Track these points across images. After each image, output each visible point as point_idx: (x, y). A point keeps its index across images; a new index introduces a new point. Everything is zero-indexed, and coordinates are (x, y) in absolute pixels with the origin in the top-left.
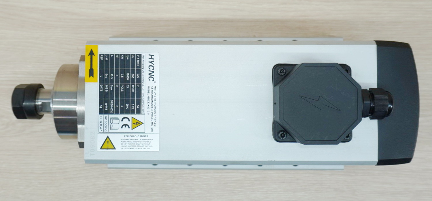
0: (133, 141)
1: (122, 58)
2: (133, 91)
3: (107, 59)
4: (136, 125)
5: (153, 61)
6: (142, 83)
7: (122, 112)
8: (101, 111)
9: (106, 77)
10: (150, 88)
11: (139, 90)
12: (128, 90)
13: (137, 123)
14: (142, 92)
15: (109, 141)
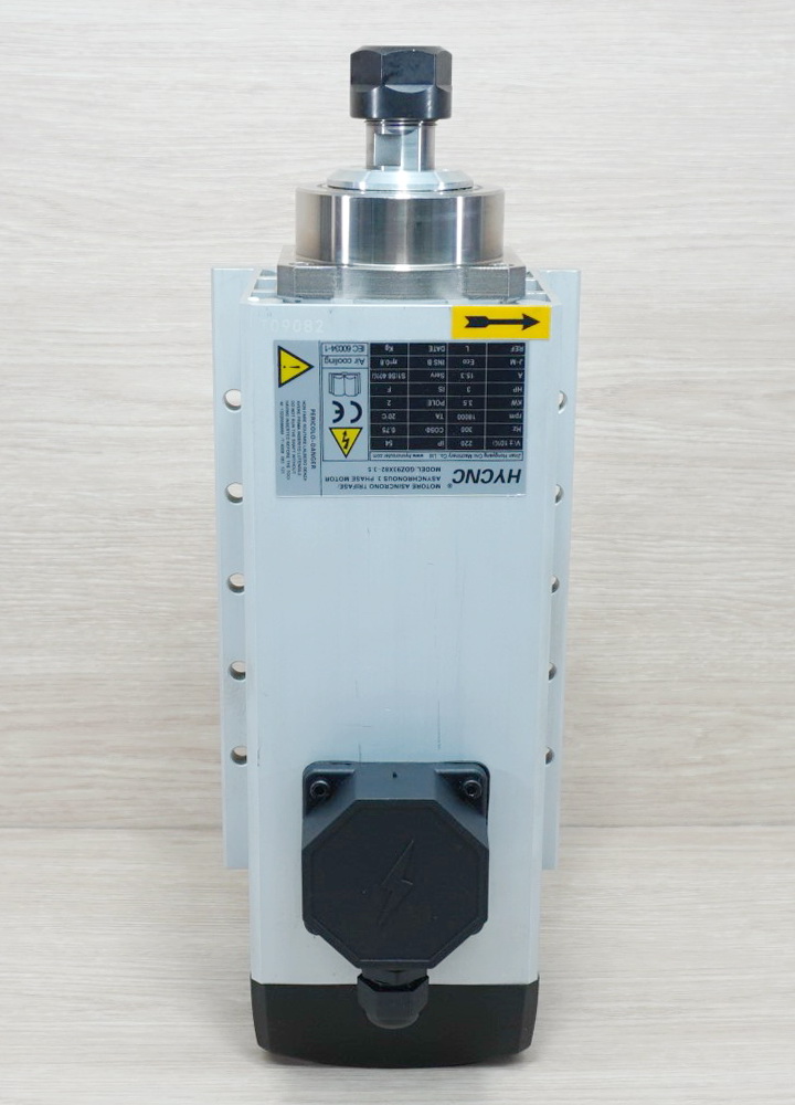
0: (301, 430)
1: (514, 403)
2: (428, 430)
3: (513, 362)
4: (340, 438)
5: (503, 481)
6: (447, 453)
7: (373, 403)
8: (377, 348)
9: (465, 362)
10: (436, 474)
11: (430, 444)
12: (430, 417)
13: (347, 441)
14: (426, 454)
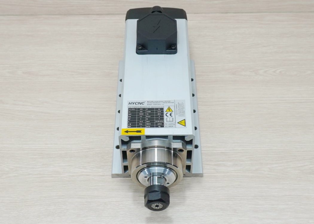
0: (180, 111)
1: (130, 117)
2: (150, 112)
3: (130, 124)
4: (170, 110)
5: (133, 102)
6: (146, 107)
7: (163, 116)
8: (162, 126)
9: (142, 124)
10: (148, 104)
11: (149, 109)
12: (150, 114)
13: (169, 109)
14: (150, 107)
15: (181, 122)
